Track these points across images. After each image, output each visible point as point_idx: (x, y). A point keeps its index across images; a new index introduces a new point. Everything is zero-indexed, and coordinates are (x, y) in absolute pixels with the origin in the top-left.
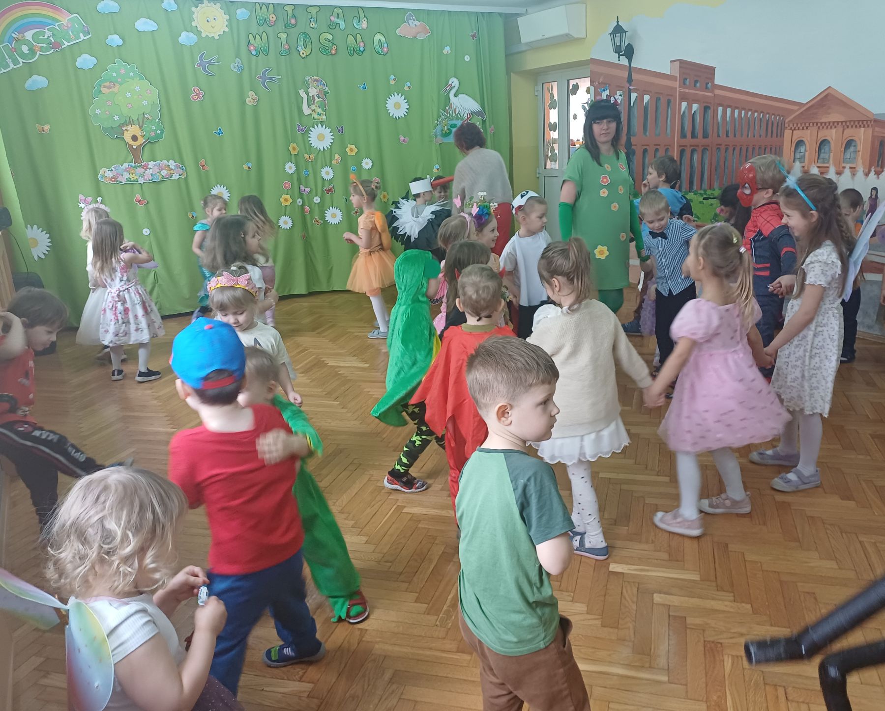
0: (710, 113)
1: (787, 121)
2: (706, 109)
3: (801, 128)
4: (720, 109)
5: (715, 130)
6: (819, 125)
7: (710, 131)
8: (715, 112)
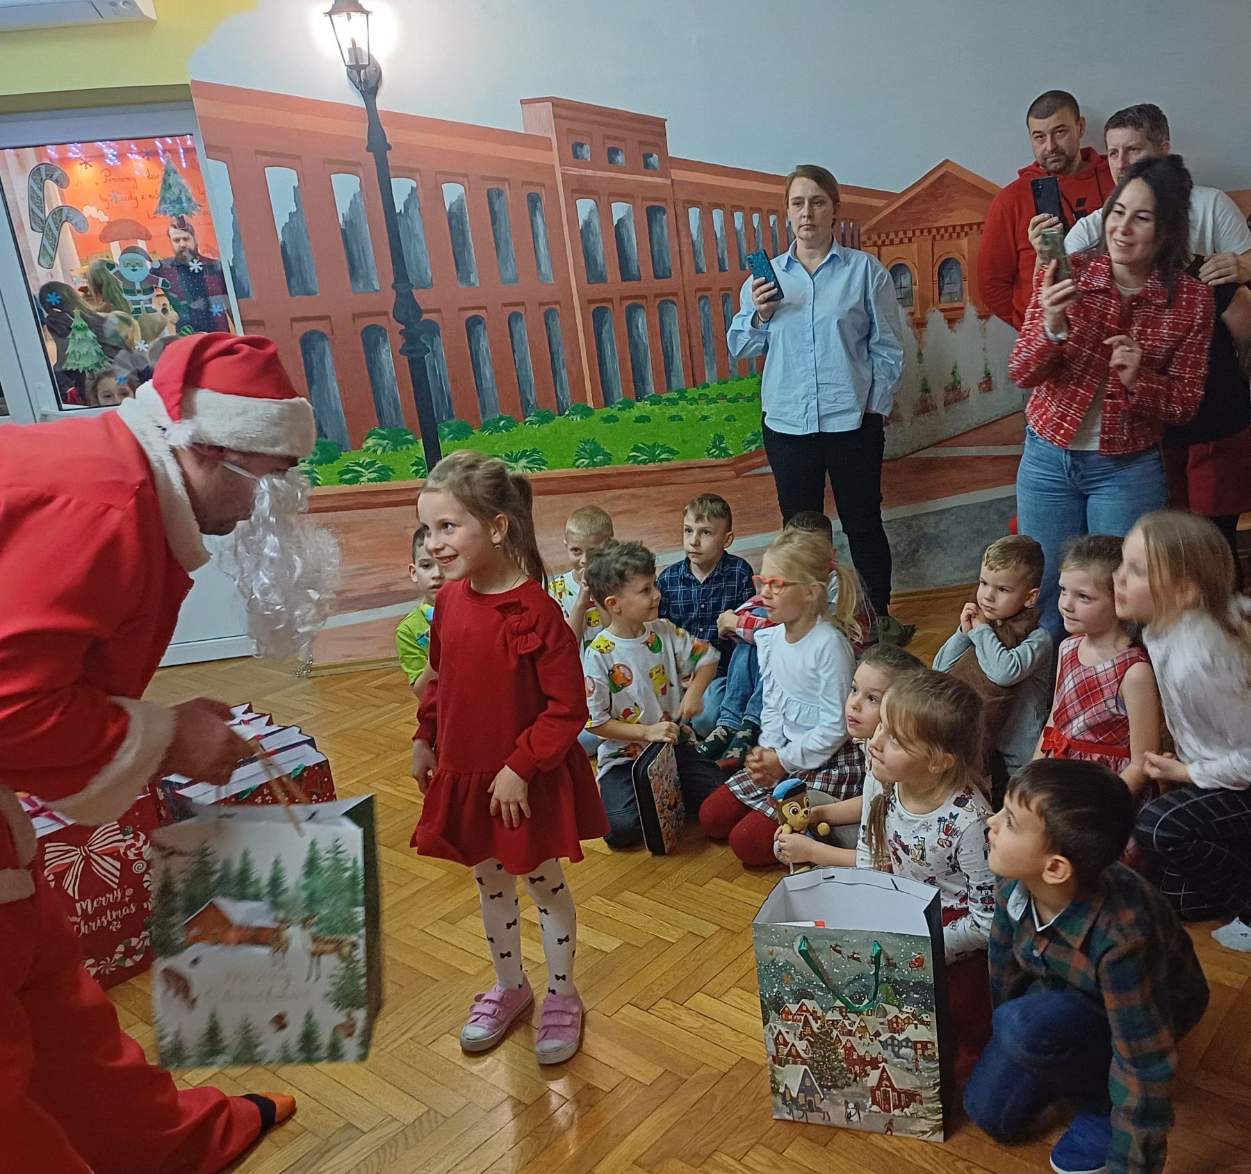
0: (666, 220)
1: (862, 230)
2: (652, 213)
3: (897, 241)
4: (694, 214)
5: (687, 259)
6: (934, 232)
7: (671, 260)
8: (681, 222)
